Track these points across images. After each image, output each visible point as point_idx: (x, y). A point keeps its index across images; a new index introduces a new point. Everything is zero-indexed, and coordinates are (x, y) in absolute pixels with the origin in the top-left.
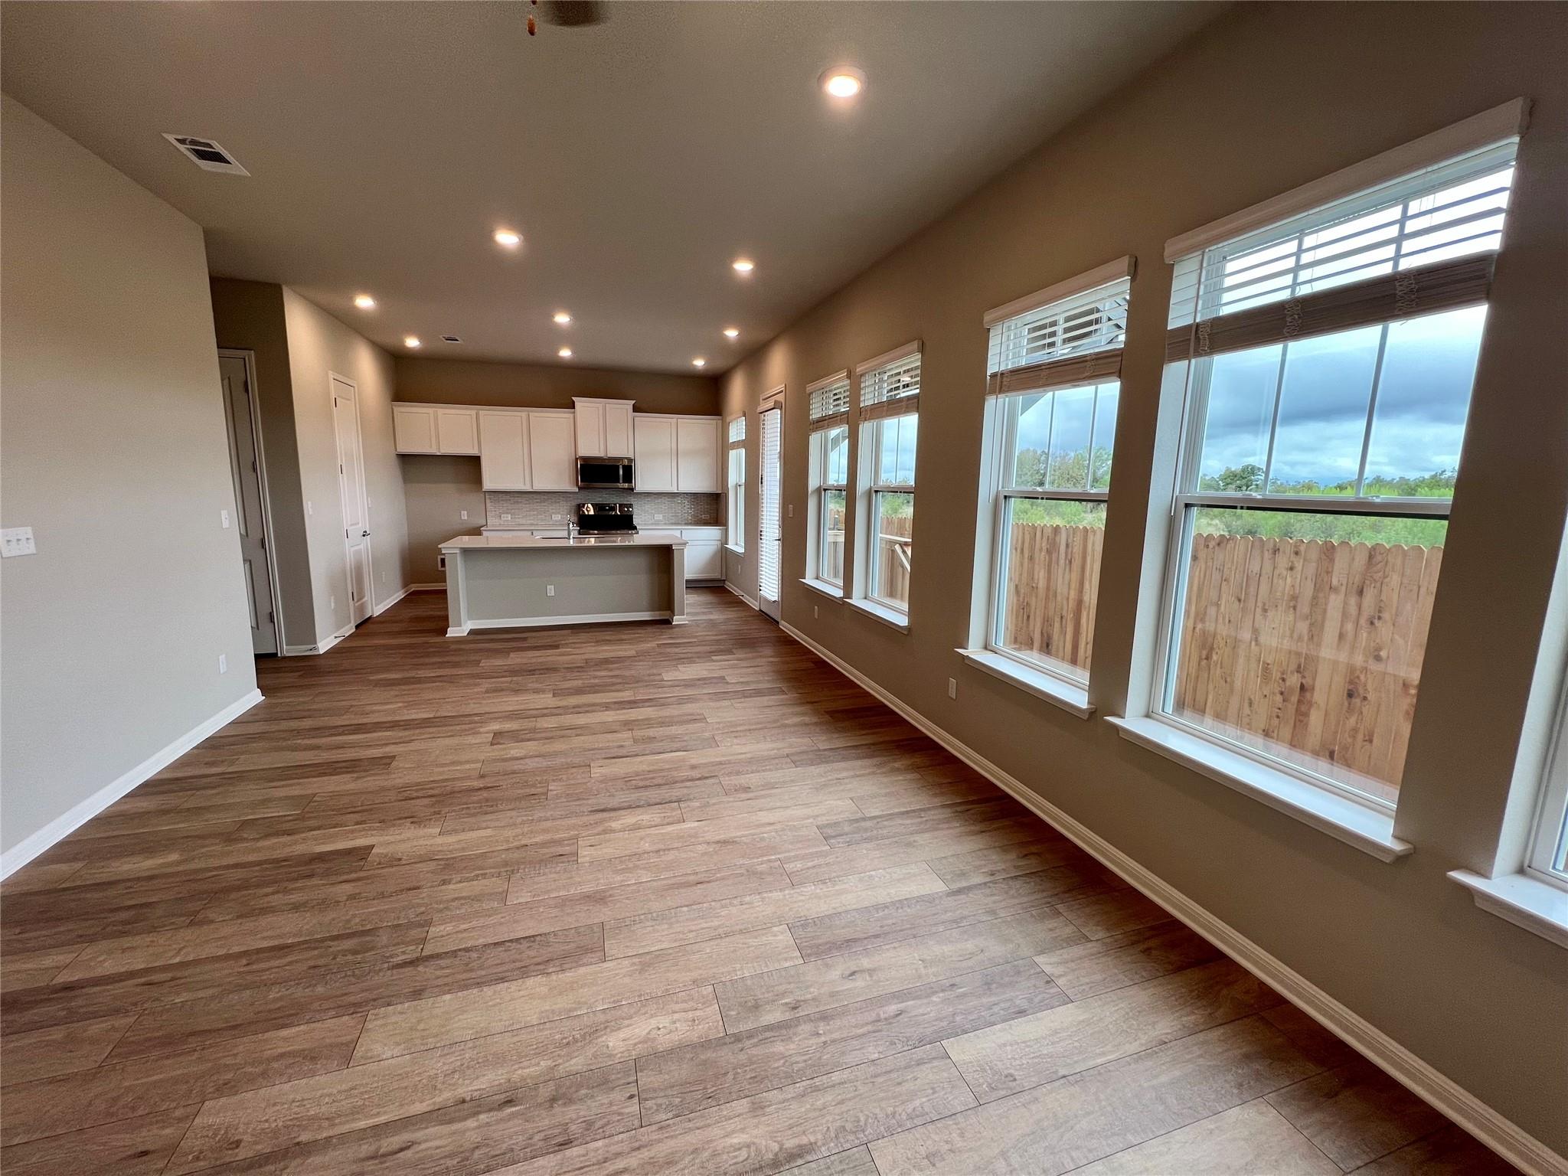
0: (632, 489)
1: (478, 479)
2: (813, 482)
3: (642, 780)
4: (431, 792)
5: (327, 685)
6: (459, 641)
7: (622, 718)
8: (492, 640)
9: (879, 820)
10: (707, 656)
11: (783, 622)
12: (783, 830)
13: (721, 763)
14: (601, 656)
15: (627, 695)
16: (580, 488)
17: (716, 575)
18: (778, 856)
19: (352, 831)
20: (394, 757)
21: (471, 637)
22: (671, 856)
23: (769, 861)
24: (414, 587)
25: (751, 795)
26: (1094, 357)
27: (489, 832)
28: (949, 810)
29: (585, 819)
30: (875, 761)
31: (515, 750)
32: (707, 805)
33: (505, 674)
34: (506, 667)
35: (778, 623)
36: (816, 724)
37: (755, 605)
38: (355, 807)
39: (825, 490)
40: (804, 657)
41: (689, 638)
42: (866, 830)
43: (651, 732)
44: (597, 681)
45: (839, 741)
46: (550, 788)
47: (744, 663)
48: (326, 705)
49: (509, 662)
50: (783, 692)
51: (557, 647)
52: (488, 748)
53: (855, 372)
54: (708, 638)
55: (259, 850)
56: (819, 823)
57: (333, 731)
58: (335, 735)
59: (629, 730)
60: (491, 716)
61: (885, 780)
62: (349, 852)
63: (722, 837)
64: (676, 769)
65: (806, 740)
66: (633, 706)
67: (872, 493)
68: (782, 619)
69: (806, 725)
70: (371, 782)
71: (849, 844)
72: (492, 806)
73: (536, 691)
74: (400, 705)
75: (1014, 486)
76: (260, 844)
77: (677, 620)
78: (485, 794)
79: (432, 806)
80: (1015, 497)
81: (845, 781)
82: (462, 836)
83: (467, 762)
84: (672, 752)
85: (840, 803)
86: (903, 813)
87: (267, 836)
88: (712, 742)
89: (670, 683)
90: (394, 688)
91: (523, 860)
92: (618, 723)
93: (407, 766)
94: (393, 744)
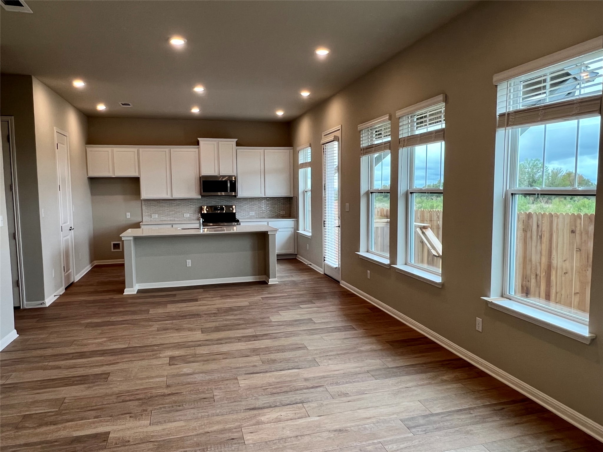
0: (235, 196)
1: (137, 192)
2: (364, 188)
3: (273, 388)
4: (138, 397)
5: (56, 327)
6: (132, 297)
7: (250, 347)
8: (153, 296)
9: (442, 415)
10: (296, 305)
11: (342, 281)
12: (378, 422)
13: (324, 377)
14: (227, 306)
15: (249, 332)
16: (202, 196)
17: (291, 251)
18: (379, 440)
19: (94, 423)
20: (109, 373)
21: (139, 295)
22: (306, 439)
23: (374, 444)
24: (96, 263)
25: (349, 398)
26: (579, 101)
27: (182, 423)
28: (489, 409)
29: (243, 415)
30: (429, 375)
31: (186, 369)
32: (321, 405)
33: (167, 318)
34: (167, 314)
35: (339, 282)
36: (381, 350)
37: (321, 271)
38: (92, 406)
39: (372, 193)
40: (362, 305)
41: (281, 293)
42: (435, 422)
43: (273, 356)
44: (228, 322)
45: (400, 362)
46: (215, 394)
47: (323, 310)
48: (57, 340)
49: (168, 310)
50: (353, 329)
51: (196, 300)
52: (168, 368)
53: (395, 116)
54: (293, 293)
55: (37, 435)
56: (402, 418)
57: (66, 357)
58: (67, 359)
59: (257, 355)
60: (165, 346)
61: (439, 388)
62: (96, 436)
63: (337, 427)
64: (295, 381)
65: (378, 361)
66: (256, 339)
67: (408, 194)
68: (342, 279)
69: (375, 351)
70: (99, 390)
71: (426, 432)
72: (179, 406)
73: (190, 330)
74: (105, 339)
75: (517, 187)
76: (38, 430)
77: (271, 281)
78: (174, 398)
79: (141, 406)
80: (518, 194)
81: (413, 389)
82: (165, 426)
83: (157, 377)
84: (289, 369)
85: (412, 404)
86: (458, 411)
87: (40, 425)
88: (314, 363)
89: (276, 323)
90: (98, 328)
91: (208, 442)
92: (249, 350)
93: (119, 379)
94: (107, 365)
